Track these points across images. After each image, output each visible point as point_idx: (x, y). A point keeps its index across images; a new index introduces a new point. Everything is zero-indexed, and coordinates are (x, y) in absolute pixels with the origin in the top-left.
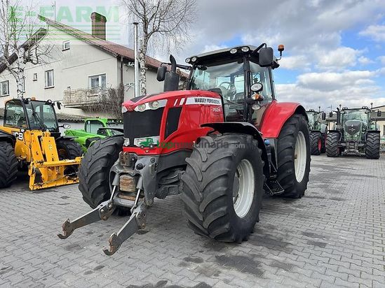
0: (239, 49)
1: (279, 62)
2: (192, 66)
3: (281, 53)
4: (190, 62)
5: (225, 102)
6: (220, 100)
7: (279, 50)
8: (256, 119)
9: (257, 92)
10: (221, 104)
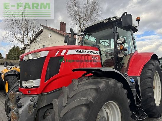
0: (109, 19)
1: (137, 28)
2: (83, 34)
3: (138, 22)
4: (82, 31)
5: (102, 53)
6: (98, 52)
7: (137, 20)
8: (123, 63)
9: (121, 44)
10: (99, 54)
